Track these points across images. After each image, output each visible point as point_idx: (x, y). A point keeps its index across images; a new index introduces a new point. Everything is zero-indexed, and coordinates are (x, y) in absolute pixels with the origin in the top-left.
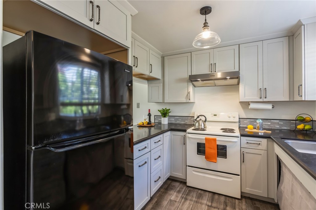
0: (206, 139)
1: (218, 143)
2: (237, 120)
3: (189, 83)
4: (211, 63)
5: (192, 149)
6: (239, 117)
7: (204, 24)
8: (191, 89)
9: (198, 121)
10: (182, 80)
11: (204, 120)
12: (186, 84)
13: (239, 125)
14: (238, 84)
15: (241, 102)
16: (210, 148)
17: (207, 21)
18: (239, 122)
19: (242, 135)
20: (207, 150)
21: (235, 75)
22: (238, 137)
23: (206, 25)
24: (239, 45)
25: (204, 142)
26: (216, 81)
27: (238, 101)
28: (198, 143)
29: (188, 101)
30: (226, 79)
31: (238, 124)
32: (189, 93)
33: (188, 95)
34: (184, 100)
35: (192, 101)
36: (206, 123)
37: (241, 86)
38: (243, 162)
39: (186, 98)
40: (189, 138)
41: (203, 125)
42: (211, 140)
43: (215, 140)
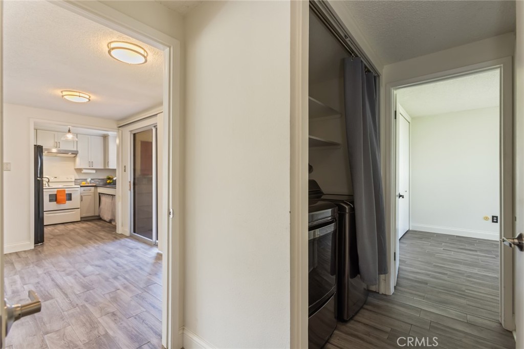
0: (57, 191)
1: (67, 192)
2: (74, 180)
4: (55, 141)
6: (75, 178)
11: (47, 180)
13: (75, 183)
14: (75, 157)
15: (76, 169)
16: (61, 196)
19: (81, 187)
20: (59, 198)
21: (75, 153)
22: (79, 188)
24: (77, 134)
25: (55, 193)
26: (59, 154)
27: (74, 168)
28: (50, 195)
36: (49, 183)
37: (77, 159)
38: (82, 201)
41: (47, 184)
42: (61, 191)
43: (64, 191)
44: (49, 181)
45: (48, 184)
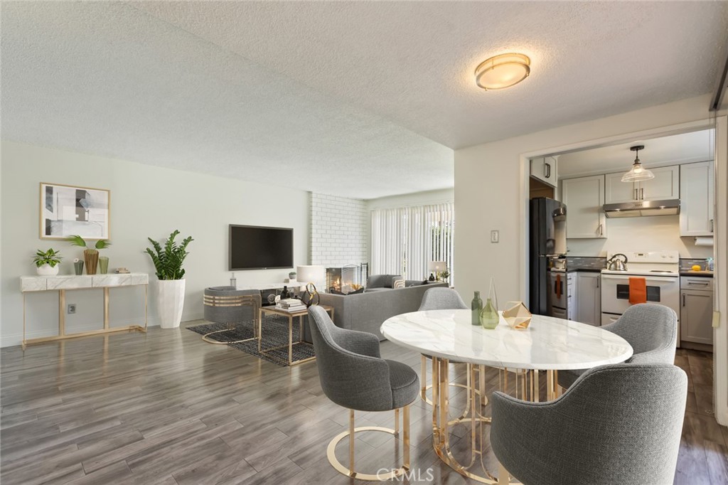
0: (630, 279)
1: (648, 284)
2: (677, 261)
3: (601, 214)
4: (635, 188)
5: (609, 292)
6: (680, 256)
7: (636, 161)
8: (603, 221)
9: (614, 262)
10: (590, 210)
11: (624, 260)
12: (596, 215)
13: (680, 268)
14: (678, 213)
15: (682, 237)
16: (636, 289)
17: (639, 158)
18: (680, 263)
19: (682, 275)
20: (632, 292)
22: (677, 277)
23: (637, 162)
24: (680, 166)
25: (627, 283)
26: (642, 211)
27: (679, 236)
28: (618, 285)
29: (599, 236)
30: (659, 208)
31: (677, 266)
32: (600, 226)
33: (599, 228)
34: (594, 236)
35: (604, 236)
36: (627, 265)
37: (682, 217)
38: (684, 305)
39: (596, 232)
40: (605, 279)
41: (622, 267)
42: (638, 281)
43: (644, 281)
44: (626, 262)
45: (624, 267)
